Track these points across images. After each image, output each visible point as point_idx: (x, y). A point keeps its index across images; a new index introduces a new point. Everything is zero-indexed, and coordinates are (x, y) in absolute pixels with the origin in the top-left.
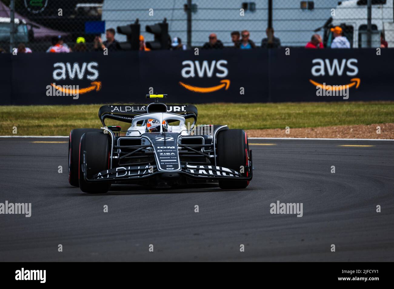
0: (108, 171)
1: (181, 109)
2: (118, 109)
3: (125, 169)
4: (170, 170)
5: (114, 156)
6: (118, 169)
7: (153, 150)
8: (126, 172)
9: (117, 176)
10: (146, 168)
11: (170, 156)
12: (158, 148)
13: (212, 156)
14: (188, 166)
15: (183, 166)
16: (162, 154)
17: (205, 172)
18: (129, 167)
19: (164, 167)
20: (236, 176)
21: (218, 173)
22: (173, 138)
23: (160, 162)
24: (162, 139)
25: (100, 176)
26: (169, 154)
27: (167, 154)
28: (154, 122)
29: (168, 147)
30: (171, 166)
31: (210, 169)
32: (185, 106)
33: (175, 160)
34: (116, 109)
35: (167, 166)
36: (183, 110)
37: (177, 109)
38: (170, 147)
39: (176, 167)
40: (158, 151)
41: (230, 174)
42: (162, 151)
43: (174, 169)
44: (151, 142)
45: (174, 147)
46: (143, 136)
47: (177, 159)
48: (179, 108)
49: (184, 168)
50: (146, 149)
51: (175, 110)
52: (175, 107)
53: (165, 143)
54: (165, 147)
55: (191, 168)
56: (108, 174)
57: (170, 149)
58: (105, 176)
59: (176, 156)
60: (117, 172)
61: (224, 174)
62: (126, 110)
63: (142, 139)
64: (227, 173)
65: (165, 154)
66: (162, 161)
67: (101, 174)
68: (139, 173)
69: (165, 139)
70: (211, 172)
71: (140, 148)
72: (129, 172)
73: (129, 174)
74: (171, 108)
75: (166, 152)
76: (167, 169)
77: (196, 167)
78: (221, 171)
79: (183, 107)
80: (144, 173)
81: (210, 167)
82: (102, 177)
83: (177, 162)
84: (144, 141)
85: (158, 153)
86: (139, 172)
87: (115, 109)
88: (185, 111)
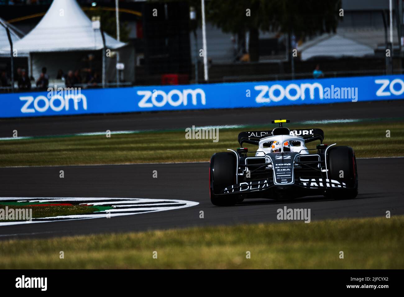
0: (233, 186)
1: (309, 133)
2: (254, 135)
3: (248, 184)
4: (284, 183)
5: (239, 173)
6: (241, 185)
7: (272, 167)
8: (248, 187)
9: (240, 190)
10: (265, 182)
11: (286, 172)
12: (277, 165)
13: (324, 171)
14: (301, 180)
15: (297, 180)
16: (278, 170)
17: (316, 185)
18: (251, 182)
19: (279, 181)
20: (344, 187)
21: (328, 185)
22: (290, 157)
23: (276, 177)
24: (281, 158)
25: (226, 191)
26: (285, 170)
27: (283, 170)
28: (277, 144)
29: (285, 164)
30: (285, 180)
31: (321, 182)
32: (313, 130)
33: (290, 175)
34: (253, 134)
35: (282, 180)
36: (311, 133)
37: (306, 132)
38: (287, 164)
39: (289, 180)
40: (276, 168)
41: (338, 185)
42: (279, 167)
43: (288, 183)
44: (272, 160)
45: (290, 164)
46: (266, 156)
47: (291, 174)
48: (308, 132)
49: (297, 182)
50: (268, 167)
51: (304, 134)
52: (304, 131)
53: (283, 161)
54: (283, 164)
55: (305, 181)
56: (233, 189)
57: (286, 166)
58: (231, 191)
59: (291, 171)
60: (241, 187)
61: (333, 186)
62: (261, 135)
63: (265, 159)
64: (336, 185)
65: (281, 170)
66: (278, 176)
67: (227, 189)
68: (259, 188)
69: (283, 158)
70: (321, 185)
71: (262, 166)
72: (251, 186)
73: (251, 189)
74: (300, 132)
75: (282, 169)
76: (282, 182)
77: (308, 180)
78: (330, 183)
79: (311, 131)
80: (263, 187)
81: (321, 180)
82: (228, 192)
83: (291, 176)
84: (267, 160)
85: (276, 170)
86: (259, 186)
87: (251, 135)
88: (313, 134)
